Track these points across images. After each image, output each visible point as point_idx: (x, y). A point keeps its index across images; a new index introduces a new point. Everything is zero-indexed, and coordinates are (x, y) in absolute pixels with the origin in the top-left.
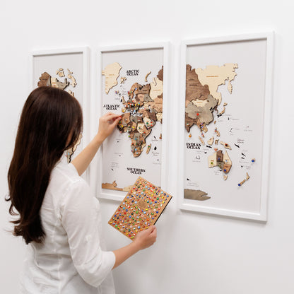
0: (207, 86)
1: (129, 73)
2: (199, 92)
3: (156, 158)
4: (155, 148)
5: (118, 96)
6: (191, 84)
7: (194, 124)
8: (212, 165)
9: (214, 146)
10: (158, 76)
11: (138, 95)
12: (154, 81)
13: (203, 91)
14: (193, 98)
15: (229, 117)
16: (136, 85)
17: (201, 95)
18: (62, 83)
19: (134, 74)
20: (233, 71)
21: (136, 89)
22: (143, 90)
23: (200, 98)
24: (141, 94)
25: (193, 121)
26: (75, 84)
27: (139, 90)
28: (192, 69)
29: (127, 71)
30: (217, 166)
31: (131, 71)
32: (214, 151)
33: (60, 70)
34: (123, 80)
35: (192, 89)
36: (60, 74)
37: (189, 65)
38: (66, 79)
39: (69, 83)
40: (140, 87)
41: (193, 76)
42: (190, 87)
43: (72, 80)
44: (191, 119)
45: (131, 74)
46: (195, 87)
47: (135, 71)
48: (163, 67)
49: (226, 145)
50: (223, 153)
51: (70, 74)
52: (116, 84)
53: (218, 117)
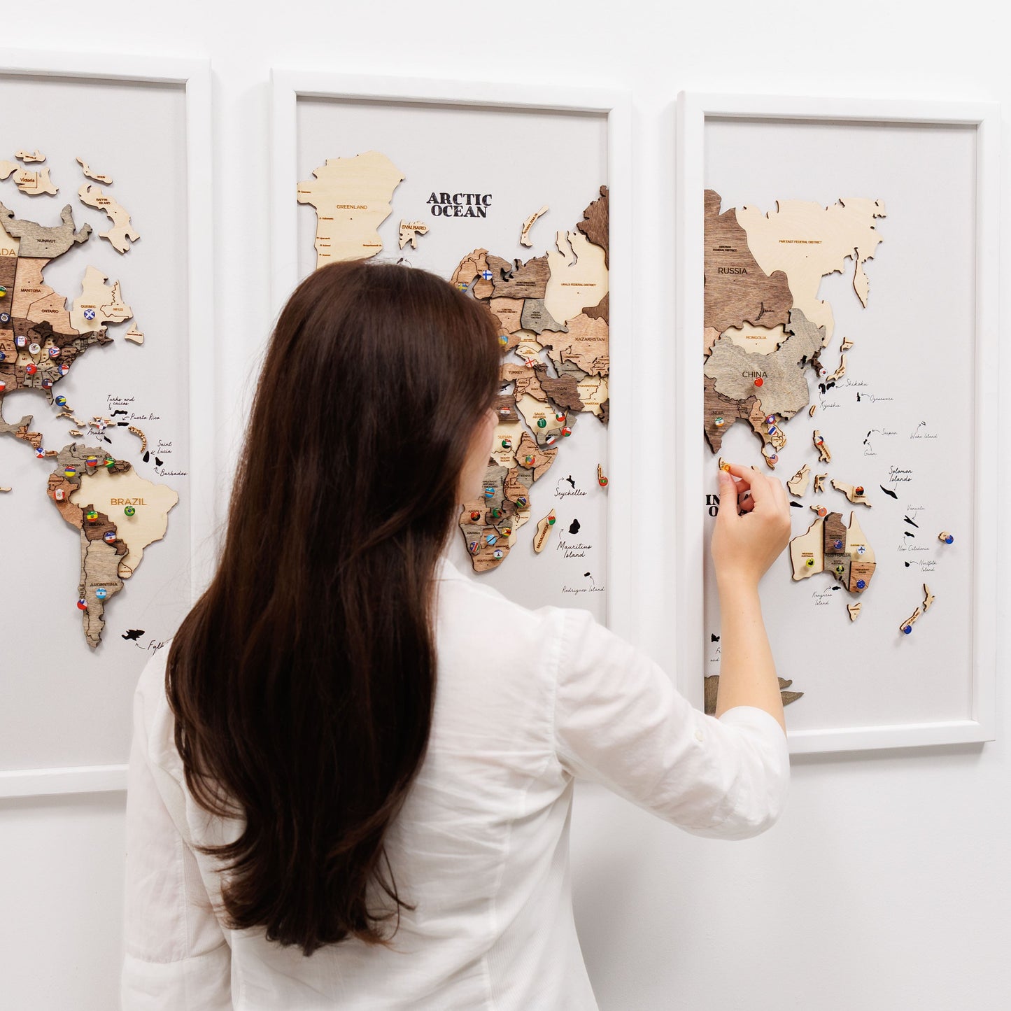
0: (781, 277)
1: (443, 204)
2: (755, 296)
3: (580, 565)
4: (575, 528)
6: (723, 267)
7: (738, 420)
8: (806, 569)
9: (810, 500)
10: (582, 229)
11: (493, 302)
12: (565, 247)
13: (768, 295)
14: (731, 322)
15: (861, 390)
16: (483, 259)
17: (763, 311)
18: (45, 228)
19: (464, 211)
20: (872, 228)
21: (486, 275)
22: (519, 284)
23: (760, 322)
24: (506, 300)
25: (735, 407)
26: (127, 236)
27: (499, 281)
28: (724, 209)
29: (433, 196)
30: (824, 570)
31: (451, 199)
32: (813, 516)
33: (27, 163)
34: (413, 235)
35: (726, 283)
36: (27, 180)
37: (714, 193)
38: (69, 210)
39: (89, 233)
40: (503, 272)
41: (728, 236)
42: (721, 275)
43: (110, 218)
44: (728, 400)
45: (451, 211)
46: (740, 277)
47: (473, 200)
48: (604, 193)
49: (860, 492)
50: (845, 521)
51: (95, 186)
52: (378, 249)
53: (824, 391)
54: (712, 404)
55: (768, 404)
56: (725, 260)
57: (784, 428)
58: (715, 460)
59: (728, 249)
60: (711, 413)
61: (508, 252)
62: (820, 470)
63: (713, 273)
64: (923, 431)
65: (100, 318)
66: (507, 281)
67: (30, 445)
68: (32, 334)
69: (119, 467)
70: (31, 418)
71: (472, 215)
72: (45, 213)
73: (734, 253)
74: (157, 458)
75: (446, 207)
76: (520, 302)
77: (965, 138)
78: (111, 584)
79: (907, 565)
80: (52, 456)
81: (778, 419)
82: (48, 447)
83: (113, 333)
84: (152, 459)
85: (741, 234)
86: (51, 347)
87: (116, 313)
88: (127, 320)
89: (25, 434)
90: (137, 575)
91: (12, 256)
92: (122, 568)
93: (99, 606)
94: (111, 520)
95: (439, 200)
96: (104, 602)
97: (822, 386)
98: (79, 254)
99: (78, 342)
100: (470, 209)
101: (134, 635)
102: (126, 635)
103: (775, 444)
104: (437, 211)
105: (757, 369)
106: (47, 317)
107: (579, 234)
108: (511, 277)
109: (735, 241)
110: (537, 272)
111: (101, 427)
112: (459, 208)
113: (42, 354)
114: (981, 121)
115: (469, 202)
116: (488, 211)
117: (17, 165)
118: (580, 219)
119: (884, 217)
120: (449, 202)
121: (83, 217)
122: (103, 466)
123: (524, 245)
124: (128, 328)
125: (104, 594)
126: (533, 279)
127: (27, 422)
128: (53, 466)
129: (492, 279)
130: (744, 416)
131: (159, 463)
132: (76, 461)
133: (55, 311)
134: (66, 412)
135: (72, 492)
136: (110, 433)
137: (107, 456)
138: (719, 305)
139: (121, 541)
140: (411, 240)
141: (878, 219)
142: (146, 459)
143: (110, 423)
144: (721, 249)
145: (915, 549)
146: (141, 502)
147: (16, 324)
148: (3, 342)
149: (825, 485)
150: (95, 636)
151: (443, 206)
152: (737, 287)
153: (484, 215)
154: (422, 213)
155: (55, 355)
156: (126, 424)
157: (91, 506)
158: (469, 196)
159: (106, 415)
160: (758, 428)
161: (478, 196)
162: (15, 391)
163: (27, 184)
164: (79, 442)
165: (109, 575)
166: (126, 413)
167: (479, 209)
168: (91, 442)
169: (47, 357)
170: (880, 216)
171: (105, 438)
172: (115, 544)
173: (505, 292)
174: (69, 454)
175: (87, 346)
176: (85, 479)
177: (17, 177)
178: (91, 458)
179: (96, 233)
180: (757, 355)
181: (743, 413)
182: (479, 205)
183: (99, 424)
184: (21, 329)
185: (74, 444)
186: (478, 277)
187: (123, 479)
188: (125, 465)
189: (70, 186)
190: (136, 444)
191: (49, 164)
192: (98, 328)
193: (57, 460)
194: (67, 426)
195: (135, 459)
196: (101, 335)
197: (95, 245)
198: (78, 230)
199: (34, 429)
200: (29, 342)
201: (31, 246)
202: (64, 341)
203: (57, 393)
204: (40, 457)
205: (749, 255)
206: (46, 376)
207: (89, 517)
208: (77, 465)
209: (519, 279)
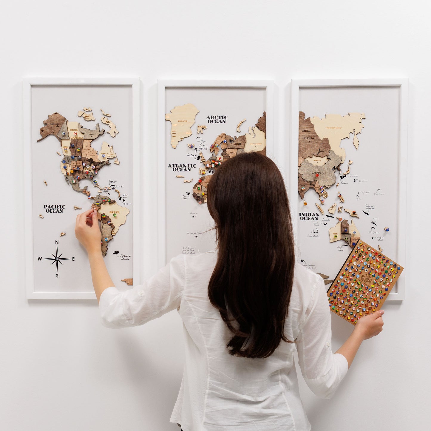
0: (326, 140)
1: (212, 119)
2: (317, 146)
5: (192, 152)
6: (306, 137)
7: (311, 188)
8: (335, 239)
9: (336, 215)
10: (257, 126)
11: (227, 150)
12: (251, 132)
13: (321, 146)
14: (308, 155)
15: (356, 178)
16: (224, 136)
17: (320, 152)
18: (91, 130)
19: (219, 121)
20: (360, 122)
21: (225, 141)
22: (236, 144)
23: (318, 155)
24: (231, 149)
25: (309, 184)
26: (115, 132)
27: (229, 143)
28: (306, 118)
29: (208, 117)
30: (342, 239)
31: (214, 118)
32: (337, 221)
33: (86, 111)
34: (201, 129)
35: (306, 142)
36: (86, 116)
37: (302, 112)
38: (98, 125)
39: (104, 132)
40: (230, 140)
41: (308, 126)
42: (305, 140)
43: (110, 127)
44: (307, 181)
45: (214, 121)
46: (312, 140)
47: (221, 118)
48: (265, 114)
49: (354, 213)
50: (349, 222)
51: (106, 118)
52: (190, 134)
53: (342, 178)
54: (302, 183)
55: (321, 183)
56: (306, 135)
57: (328, 191)
58: (302, 202)
59: (307, 131)
60: (300, 185)
61: (232, 134)
62: (341, 205)
63: (302, 139)
64: (379, 192)
65: (107, 157)
66: (232, 143)
67: (87, 195)
68: (87, 162)
69: (112, 202)
70: (87, 187)
71: (221, 122)
72: (92, 126)
73: (310, 132)
74: (123, 199)
75: (213, 120)
76: (236, 150)
77: (396, 90)
78: (109, 237)
79: (372, 238)
80: (93, 198)
81: (325, 188)
82: (92, 196)
83: (111, 161)
84: (122, 199)
85: (312, 126)
86: (93, 166)
87: (111, 155)
88: (115, 157)
89: (85, 192)
90: (117, 234)
91: (82, 139)
92: (113, 232)
93: (106, 244)
94: (109, 218)
95: (210, 118)
96: (107, 242)
97: (341, 176)
98: (101, 138)
99: (100, 164)
100: (220, 121)
101: (116, 253)
102: (114, 253)
103: (324, 196)
104: (209, 122)
105: (317, 171)
106: (92, 157)
107: (256, 128)
108: (233, 142)
109: (310, 128)
110: (242, 140)
111: (107, 190)
112: (217, 120)
113: (90, 168)
114: (401, 85)
115: (220, 118)
116: (226, 121)
117: (83, 112)
118: (257, 123)
119: (365, 119)
120: (213, 119)
121: (102, 127)
122: (107, 201)
123: (238, 131)
124: (115, 160)
125: (107, 240)
126: (240, 143)
127: (86, 188)
128: (93, 201)
129: (227, 143)
130: (312, 187)
131: (124, 201)
132: (100, 200)
133: (94, 155)
134: (97, 185)
135: (98, 209)
136: (109, 191)
137: (109, 198)
138: (304, 150)
139: (113, 224)
140: (201, 131)
141: (362, 120)
142: (120, 199)
143: (110, 188)
144: (305, 131)
145: (376, 233)
146: (118, 212)
147: (83, 159)
148: (79, 164)
149: (342, 211)
150: (105, 253)
151: (211, 120)
152: (310, 144)
153: (225, 122)
154: (205, 123)
155: (94, 168)
156: (114, 189)
157: (104, 213)
158: (220, 116)
159: (108, 186)
160: (317, 191)
161: (223, 116)
162: (82, 179)
163: (86, 118)
164: (101, 194)
165: (109, 234)
166: (114, 185)
167: (223, 120)
168: (104, 194)
169: (92, 169)
170: (363, 118)
171: (108, 193)
172: (110, 225)
173: (231, 147)
174: (98, 198)
175: (103, 165)
176: (102, 205)
177: (84, 116)
178: (104, 199)
179: (106, 131)
180: (317, 166)
181: (312, 185)
182: (223, 119)
183: (106, 189)
184: (84, 161)
185: (99, 195)
186: (222, 142)
187: (113, 205)
188: (114, 201)
189: (99, 118)
190: (117, 195)
191: (93, 112)
192: (106, 160)
193: (94, 200)
194: (97, 190)
195: (117, 200)
196: (107, 162)
197: (106, 135)
198: (101, 131)
199: (88, 190)
200: (87, 164)
201: (88, 136)
202: (96, 164)
203: (94, 179)
204: (89, 198)
205: (315, 133)
206: (91, 174)
207: (103, 217)
208: (100, 201)
209: (236, 143)
